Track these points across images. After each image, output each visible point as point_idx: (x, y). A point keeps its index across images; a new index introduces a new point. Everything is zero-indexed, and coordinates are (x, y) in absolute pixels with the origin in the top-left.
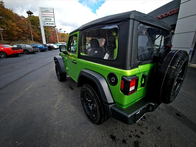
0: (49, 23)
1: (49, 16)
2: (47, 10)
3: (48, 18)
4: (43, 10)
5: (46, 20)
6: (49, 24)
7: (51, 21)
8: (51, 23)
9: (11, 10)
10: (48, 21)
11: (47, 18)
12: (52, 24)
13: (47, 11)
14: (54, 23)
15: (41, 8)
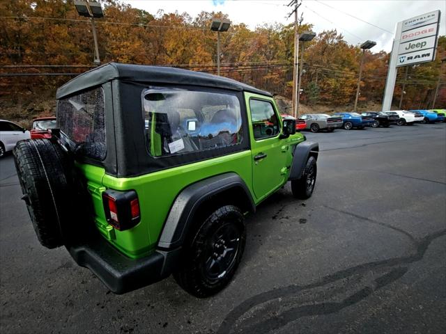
0: (414, 55)
1: (421, 36)
2: (422, 21)
3: (415, 42)
4: (408, 27)
5: (411, 50)
6: (416, 57)
7: (423, 48)
8: (422, 53)
10: (416, 49)
11: (412, 43)
12: (423, 56)
13: (419, 25)
14: (431, 51)
15: (405, 23)
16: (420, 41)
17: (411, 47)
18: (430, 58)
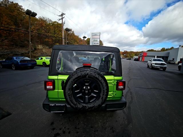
0: (95, 43)
1: (96, 38)
4: (93, 35)
5: (94, 41)
7: (97, 41)
8: (97, 43)
9: (78, 36)
10: (95, 41)
11: (95, 39)
13: (96, 35)
14: (99, 42)
15: (93, 33)
16: (96, 39)
17: (94, 40)
18: (98, 44)
